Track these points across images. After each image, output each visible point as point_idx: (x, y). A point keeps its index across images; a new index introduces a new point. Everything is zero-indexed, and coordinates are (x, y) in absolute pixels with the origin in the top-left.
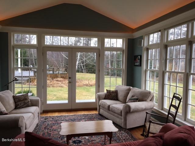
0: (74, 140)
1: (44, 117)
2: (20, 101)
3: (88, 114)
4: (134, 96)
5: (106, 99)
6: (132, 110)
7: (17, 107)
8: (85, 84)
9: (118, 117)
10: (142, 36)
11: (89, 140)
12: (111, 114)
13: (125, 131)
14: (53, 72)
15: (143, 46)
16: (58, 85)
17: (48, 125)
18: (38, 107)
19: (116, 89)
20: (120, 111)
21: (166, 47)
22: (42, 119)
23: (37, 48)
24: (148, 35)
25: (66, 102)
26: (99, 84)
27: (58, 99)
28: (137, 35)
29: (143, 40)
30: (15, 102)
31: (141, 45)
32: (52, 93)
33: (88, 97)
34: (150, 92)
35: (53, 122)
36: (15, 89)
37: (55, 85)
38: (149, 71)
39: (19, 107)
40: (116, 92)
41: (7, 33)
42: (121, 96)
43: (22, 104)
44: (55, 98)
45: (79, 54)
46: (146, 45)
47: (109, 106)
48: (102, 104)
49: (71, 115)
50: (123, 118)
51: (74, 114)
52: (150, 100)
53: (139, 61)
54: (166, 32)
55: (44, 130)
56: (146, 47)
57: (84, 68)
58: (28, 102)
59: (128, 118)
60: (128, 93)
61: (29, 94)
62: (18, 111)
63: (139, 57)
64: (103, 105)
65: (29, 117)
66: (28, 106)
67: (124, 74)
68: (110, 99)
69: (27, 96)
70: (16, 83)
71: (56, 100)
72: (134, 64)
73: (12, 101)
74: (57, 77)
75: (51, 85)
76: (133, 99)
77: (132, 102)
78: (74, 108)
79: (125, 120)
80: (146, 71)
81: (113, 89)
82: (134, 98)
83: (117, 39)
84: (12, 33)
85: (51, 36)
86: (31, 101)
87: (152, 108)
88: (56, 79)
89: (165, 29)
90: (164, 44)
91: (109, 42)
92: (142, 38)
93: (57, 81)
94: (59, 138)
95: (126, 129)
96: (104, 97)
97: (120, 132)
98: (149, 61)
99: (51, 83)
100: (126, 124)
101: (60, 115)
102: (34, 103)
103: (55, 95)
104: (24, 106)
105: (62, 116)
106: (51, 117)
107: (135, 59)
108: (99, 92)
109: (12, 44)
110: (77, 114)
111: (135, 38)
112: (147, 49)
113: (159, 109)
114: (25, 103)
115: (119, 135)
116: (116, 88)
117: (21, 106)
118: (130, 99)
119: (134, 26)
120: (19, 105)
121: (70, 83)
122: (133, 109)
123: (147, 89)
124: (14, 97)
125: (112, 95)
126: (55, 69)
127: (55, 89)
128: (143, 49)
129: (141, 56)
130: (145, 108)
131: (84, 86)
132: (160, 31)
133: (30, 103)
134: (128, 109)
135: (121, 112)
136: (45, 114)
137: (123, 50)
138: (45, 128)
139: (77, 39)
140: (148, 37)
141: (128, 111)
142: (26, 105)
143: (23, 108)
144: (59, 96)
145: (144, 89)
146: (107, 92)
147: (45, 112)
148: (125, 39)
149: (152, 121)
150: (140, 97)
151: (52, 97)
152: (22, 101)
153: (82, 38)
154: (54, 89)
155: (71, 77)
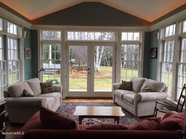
0: (88, 122)
1: (65, 102)
2: (45, 87)
3: (104, 102)
4: (147, 87)
5: (121, 89)
6: (142, 99)
7: (43, 92)
8: (107, 76)
9: (130, 106)
10: (159, 29)
11: (101, 123)
12: (124, 103)
13: (136, 119)
14: (79, 65)
15: (159, 38)
16: (82, 76)
17: (68, 109)
18: (60, 93)
19: (132, 81)
20: (131, 100)
21: (180, 39)
22: (64, 104)
23: (61, 43)
24: (164, 27)
25: (86, 90)
26: (115, 76)
27: (81, 88)
28: (153, 28)
29: (158, 33)
30: (42, 88)
31: (157, 38)
32: (76, 83)
33: (108, 88)
34: (163, 83)
35: (73, 107)
36: (43, 77)
37: (80, 77)
38: (165, 63)
39: (44, 92)
40: (131, 83)
41: (37, 30)
42: (135, 87)
43: (47, 90)
44: (78, 87)
45: (98, 48)
46: (162, 37)
47: (123, 96)
48: (117, 93)
49: (89, 102)
50: (134, 107)
51: (91, 101)
52: (163, 91)
53: (155, 53)
54: (180, 24)
55: (64, 113)
56: (162, 40)
57: (108, 62)
58: (52, 88)
59: (139, 106)
60: (142, 84)
61: (53, 82)
62: (44, 95)
63: (155, 49)
64: (118, 95)
65: (52, 101)
66: (52, 92)
67: (141, 66)
68: (124, 90)
69: (51, 83)
70: (44, 74)
71: (79, 89)
72: (151, 56)
73: (39, 87)
74: (82, 70)
75: (76, 76)
76: (146, 90)
77: (144, 92)
78: (92, 96)
79: (137, 108)
80: (161, 63)
81: (128, 80)
82: (147, 88)
83: (134, 33)
84: (41, 30)
85: (80, 32)
86: (55, 87)
87: (165, 99)
88: (81, 71)
89: (179, 21)
90: (178, 37)
91: (126, 36)
92: (158, 31)
93: (82, 73)
94: (76, 119)
95: (137, 117)
96: (119, 87)
97: (132, 119)
98: (165, 53)
99: (76, 75)
100: (137, 112)
101: (79, 102)
102: (57, 90)
103: (79, 85)
104: (48, 92)
105: (81, 102)
106: (71, 102)
107: (152, 52)
108: (115, 83)
109: (41, 39)
110: (94, 102)
111: (152, 31)
112: (163, 42)
113: (173, 100)
114: (49, 89)
115: (129, 121)
116: (131, 79)
117: (46, 92)
118: (143, 90)
119: (151, 20)
120: (44, 90)
121: (89, 73)
122: (144, 99)
123: (162, 81)
124: (41, 83)
125: (127, 86)
126: (81, 62)
127: (80, 80)
128: (159, 42)
129: (157, 49)
130: (157, 99)
131: (106, 78)
132: (175, 23)
133: (53, 89)
134: (139, 98)
135: (133, 101)
136: (67, 100)
137: (140, 43)
138: (65, 111)
139: (102, 34)
140: (164, 29)
141: (139, 100)
142: (50, 91)
143: (48, 93)
144: (82, 86)
145: (159, 80)
146: (122, 83)
147: (67, 98)
148: (142, 32)
149: (159, 110)
150: (152, 88)
151: (75, 87)
152: (47, 87)
153: (107, 33)
154: (78, 80)
155: (90, 69)
